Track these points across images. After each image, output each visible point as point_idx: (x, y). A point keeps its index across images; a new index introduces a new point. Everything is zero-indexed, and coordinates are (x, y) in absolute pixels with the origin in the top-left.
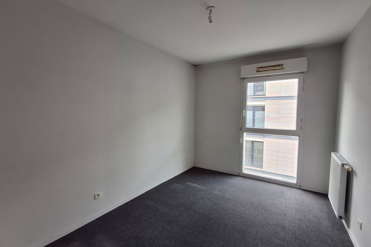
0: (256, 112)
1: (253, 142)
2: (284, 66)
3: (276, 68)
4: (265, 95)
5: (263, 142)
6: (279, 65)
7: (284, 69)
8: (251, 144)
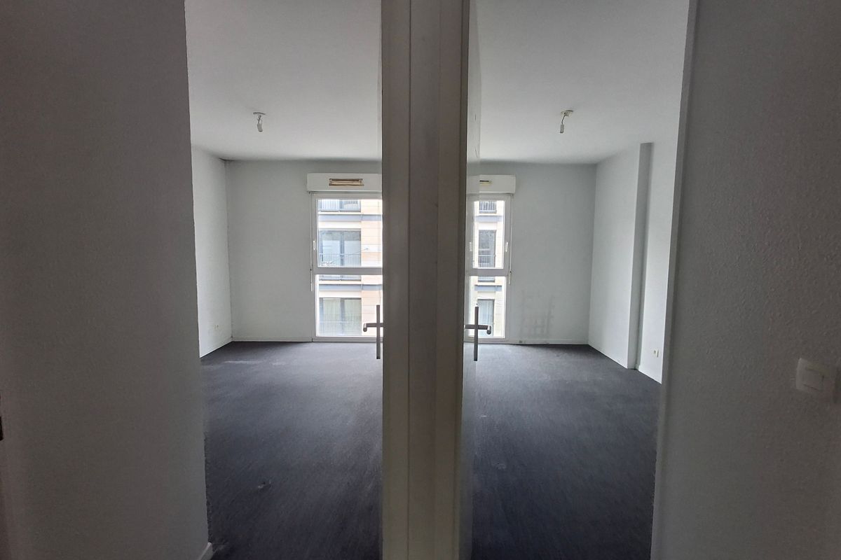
0: (347, 243)
1: (343, 300)
2: (363, 182)
3: (354, 183)
4: (360, 211)
5: (360, 299)
6: (357, 180)
7: (363, 185)
8: (339, 304)
